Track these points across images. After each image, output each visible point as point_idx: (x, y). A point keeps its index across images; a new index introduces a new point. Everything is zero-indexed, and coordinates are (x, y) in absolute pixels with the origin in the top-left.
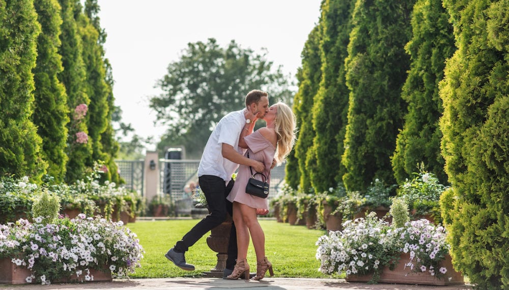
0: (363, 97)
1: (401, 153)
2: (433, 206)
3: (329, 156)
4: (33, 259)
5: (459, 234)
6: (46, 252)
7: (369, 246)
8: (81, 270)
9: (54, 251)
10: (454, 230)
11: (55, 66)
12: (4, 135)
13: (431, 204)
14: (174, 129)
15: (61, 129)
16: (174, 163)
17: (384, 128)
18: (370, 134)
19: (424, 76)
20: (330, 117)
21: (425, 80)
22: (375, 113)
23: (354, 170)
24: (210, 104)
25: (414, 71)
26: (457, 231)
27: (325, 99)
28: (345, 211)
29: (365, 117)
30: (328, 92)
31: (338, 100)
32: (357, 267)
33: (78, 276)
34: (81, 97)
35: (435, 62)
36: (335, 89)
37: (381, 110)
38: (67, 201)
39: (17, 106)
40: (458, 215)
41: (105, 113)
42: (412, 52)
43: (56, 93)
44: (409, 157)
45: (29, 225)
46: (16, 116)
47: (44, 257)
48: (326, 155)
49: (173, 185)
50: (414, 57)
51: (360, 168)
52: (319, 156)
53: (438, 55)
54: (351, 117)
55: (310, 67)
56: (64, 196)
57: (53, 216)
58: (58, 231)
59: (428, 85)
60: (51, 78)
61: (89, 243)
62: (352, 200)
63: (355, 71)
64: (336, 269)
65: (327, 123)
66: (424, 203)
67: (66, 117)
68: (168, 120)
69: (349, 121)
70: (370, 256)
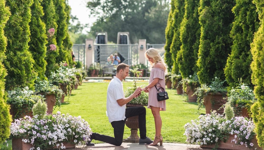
0: (208, 30)
1: (230, 67)
2: (247, 103)
3: (189, 56)
4: (34, 139)
5: (261, 128)
6: (40, 135)
7: (213, 130)
8: (59, 143)
9: (45, 134)
10: (259, 126)
11: (39, 12)
12: (14, 60)
13: (246, 102)
14: (100, 19)
15: (43, 47)
16: (101, 46)
17: (220, 48)
18: (212, 51)
19: (243, 26)
20: (190, 36)
21: (243, 28)
22: (215, 39)
23: (204, 70)
24: (120, 5)
25: (236, 23)
26: (260, 127)
27: (187, 25)
28: (198, 94)
29: (209, 41)
30: (188, 21)
31: (194, 26)
32: (206, 141)
33: (57, 147)
34: (53, 24)
35: (249, 19)
36: (192, 20)
37: (218, 38)
38: (48, 90)
39: (21, 44)
40: (260, 119)
41: (65, 29)
42: (235, 12)
43: (40, 28)
44: (234, 70)
45: (31, 119)
46: (21, 49)
47: (40, 138)
48: (188, 56)
49: (101, 58)
50: (237, 15)
51: (207, 69)
52: (184, 56)
53: (250, 15)
54: (202, 41)
55: (178, 3)
56: (46, 87)
57: (43, 114)
58: (46, 122)
59: (245, 31)
60: (38, 19)
61: (63, 129)
62: (202, 89)
63: (204, 16)
64: (195, 141)
65: (188, 39)
66: (242, 101)
67: (46, 41)
68: (97, 14)
69: (201, 43)
70: (214, 136)
